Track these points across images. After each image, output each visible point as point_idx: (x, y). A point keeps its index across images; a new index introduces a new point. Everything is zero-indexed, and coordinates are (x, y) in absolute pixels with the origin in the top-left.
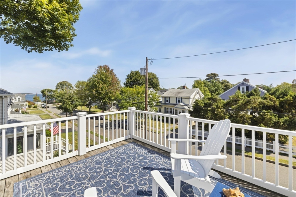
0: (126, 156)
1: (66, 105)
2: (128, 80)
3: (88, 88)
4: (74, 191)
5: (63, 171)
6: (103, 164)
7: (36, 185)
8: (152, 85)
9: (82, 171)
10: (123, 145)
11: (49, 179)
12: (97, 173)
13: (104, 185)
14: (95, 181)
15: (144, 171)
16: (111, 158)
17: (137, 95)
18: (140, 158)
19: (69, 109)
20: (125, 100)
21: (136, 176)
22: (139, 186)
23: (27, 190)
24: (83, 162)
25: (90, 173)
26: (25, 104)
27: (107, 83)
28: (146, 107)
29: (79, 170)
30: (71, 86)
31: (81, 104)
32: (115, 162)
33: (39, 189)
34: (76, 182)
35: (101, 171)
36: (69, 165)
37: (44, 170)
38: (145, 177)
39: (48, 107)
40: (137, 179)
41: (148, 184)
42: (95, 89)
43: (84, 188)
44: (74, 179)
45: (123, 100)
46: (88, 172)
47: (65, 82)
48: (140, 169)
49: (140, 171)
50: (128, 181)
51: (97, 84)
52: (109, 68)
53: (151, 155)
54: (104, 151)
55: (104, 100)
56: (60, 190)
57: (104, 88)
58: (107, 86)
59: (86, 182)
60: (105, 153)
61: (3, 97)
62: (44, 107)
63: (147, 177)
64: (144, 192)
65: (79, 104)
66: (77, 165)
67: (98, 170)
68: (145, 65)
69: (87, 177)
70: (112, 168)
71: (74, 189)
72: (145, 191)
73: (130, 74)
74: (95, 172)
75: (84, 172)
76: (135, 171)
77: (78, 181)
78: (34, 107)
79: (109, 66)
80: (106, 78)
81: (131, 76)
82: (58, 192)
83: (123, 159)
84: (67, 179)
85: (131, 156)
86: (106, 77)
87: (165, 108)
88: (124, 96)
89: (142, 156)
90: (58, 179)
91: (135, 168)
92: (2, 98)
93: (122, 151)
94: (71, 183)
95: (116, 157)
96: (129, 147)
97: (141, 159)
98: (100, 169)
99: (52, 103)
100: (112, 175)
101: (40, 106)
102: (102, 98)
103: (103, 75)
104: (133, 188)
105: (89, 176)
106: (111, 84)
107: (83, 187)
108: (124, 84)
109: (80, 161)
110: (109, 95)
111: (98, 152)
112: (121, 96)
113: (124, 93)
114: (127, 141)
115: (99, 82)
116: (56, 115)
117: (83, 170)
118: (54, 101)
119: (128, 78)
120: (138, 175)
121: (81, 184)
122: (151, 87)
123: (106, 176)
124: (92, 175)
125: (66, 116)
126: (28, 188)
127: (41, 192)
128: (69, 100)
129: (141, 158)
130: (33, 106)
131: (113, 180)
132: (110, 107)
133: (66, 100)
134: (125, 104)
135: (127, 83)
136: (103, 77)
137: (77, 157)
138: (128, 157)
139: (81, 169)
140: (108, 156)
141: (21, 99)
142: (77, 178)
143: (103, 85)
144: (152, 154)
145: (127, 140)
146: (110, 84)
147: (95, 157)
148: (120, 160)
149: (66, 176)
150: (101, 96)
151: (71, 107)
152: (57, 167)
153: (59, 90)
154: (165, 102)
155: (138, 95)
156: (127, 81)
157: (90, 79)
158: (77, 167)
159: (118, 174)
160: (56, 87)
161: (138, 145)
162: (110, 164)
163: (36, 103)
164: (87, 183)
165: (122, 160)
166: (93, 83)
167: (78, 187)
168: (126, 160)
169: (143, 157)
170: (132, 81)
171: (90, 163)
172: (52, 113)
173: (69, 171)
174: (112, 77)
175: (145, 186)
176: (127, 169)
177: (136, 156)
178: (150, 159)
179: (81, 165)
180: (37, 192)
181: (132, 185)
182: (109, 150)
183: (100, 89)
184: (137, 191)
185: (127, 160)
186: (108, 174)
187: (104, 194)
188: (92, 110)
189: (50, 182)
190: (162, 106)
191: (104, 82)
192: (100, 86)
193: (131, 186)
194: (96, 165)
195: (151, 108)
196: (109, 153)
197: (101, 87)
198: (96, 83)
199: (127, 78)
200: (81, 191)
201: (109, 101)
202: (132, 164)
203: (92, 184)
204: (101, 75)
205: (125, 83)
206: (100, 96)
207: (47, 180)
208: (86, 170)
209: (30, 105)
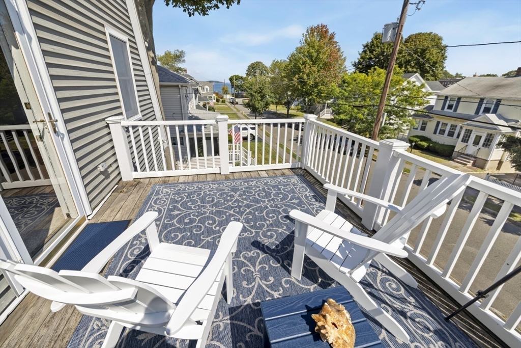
0: (275, 192)
1: (255, 102)
2: (363, 55)
3: (286, 73)
4: (192, 211)
5: (195, 187)
6: (238, 193)
7: (168, 192)
8: (420, 66)
9: (212, 193)
10: (283, 174)
11: (179, 190)
12: (224, 201)
13: (223, 217)
14: (217, 209)
15: (283, 221)
16: (254, 188)
17: (371, 90)
18: (292, 201)
19: (258, 108)
20: (346, 98)
21: (268, 222)
22: (261, 235)
23: (159, 194)
24: (219, 184)
25: (219, 198)
26: (213, 96)
27: (319, 65)
28: (379, 117)
29: (209, 191)
30: (266, 71)
31: (275, 101)
32: (254, 195)
33: (168, 197)
34: (199, 203)
35: (231, 201)
36: (204, 182)
37: (181, 180)
38: (278, 228)
39: (237, 103)
40: (266, 227)
41: (275, 239)
42: (297, 76)
43: (202, 212)
44: (199, 199)
45: (342, 99)
46: (216, 197)
47: (258, 62)
48: (280, 217)
49: (278, 217)
50: (253, 224)
51: (302, 65)
52: (327, 31)
53: (314, 202)
54: (251, 176)
55: (311, 97)
56: (181, 205)
57: (311, 74)
58: (318, 71)
59: (208, 206)
60: (251, 179)
61: (180, 86)
62: (232, 103)
63: (280, 230)
64: (261, 246)
65: (272, 102)
66: (211, 185)
67: (229, 198)
68: (400, 14)
69: (212, 201)
70: (245, 202)
71: (193, 210)
72: (263, 245)
73: (372, 41)
74: (224, 199)
75: (213, 195)
76: (271, 215)
77: (201, 202)
78: (222, 102)
79: (328, 27)
80: (318, 54)
81: (373, 45)
82: (179, 206)
83: (268, 195)
84: (194, 197)
85: (281, 193)
86: (318, 52)
87: (438, 123)
88: (345, 90)
89: (298, 198)
90: (186, 193)
91: (274, 212)
92: (177, 88)
93: (276, 182)
94: (194, 202)
95: (261, 189)
96: (289, 181)
97: (292, 203)
98: (231, 197)
99: (242, 97)
100: (239, 209)
101: (229, 101)
102: (308, 94)
103: (313, 47)
104: (251, 234)
105: (216, 201)
106: (327, 66)
107: (201, 210)
108: (355, 65)
109: (218, 181)
110: (319, 88)
111: (244, 175)
112: (339, 91)
113: (346, 84)
114: (294, 170)
115: (305, 62)
116: (244, 115)
117: (214, 192)
118: (244, 94)
119: (365, 52)
120: (271, 222)
121: (202, 206)
122: (416, 72)
123: (232, 208)
124: (218, 202)
125: (254, 117)
126: (160, 193)
127: (167, 201)
128: (258, 93)
129: (294, 201)
130: (221, 100)
131: (236, 216)
132: (321, 110)
133: (255, 94)
134: (343, 106)
135: (360, 63)
136: (314, 51)
137: (217, 176)
138: (276, 195)
139: (212, 191)
140: (251, 185)
141: (208, 89)
142: (203, 200)
143: (311, 67)
144: (317, 201)
145: (295, 168)
146: (325, 65)
147: (236, 181)
148: (263, 194)
149: (194, 193)
150: (306, 89)
151: (261, 105)
152: (193, 180)
153: (250, 77)
154: (443, 108)
155: (374, 89)
156: (362, 58)
157: (292, 56)
158: (210, 187)
159: (248, 211)
160: (246, 72)
161: (306, 181)
162: (246, 195)
163: (224, 95)
164: (208, 208)
165: (266, 195)
166: (295, 64)
167: (198, 209)
168: (271, 197)
169: (298, 201)
170: (372, 56)
171: (226, 186)
172: (241, 112)
173: (200, 188)
174: (329, 50)
175: (269, 238)
176: (261, 210)
177: (288, 196)
178: (306, 207)
179: (216, 185)
180: (164, 199)
181: (253, 231)
182: (260, 177)
183: (305, 77)
184: (253, 241)
185: (273, 197)
186: (236, 207)
187: (215, 227)
188: (291, 112)
189: (179, 194)
190: (430, 118)
191: (314, 63)
192: (306, 69)
193: (250, 231)
194: (231, 191)
195: (400, 120)
196: (255, 182)
197: (307, 71)
198: (300, 64)
199: (363, 52)
200: (197, 214)
201: (318, 100)
202: (274, 205)
203: (212, 211)
204: (310, 48)
205: (355, 63)
206: (304, 90)
207: (177, 191)
208: (217, 193)
209: (218, 98)
